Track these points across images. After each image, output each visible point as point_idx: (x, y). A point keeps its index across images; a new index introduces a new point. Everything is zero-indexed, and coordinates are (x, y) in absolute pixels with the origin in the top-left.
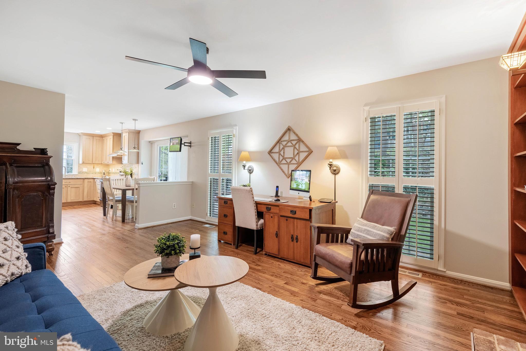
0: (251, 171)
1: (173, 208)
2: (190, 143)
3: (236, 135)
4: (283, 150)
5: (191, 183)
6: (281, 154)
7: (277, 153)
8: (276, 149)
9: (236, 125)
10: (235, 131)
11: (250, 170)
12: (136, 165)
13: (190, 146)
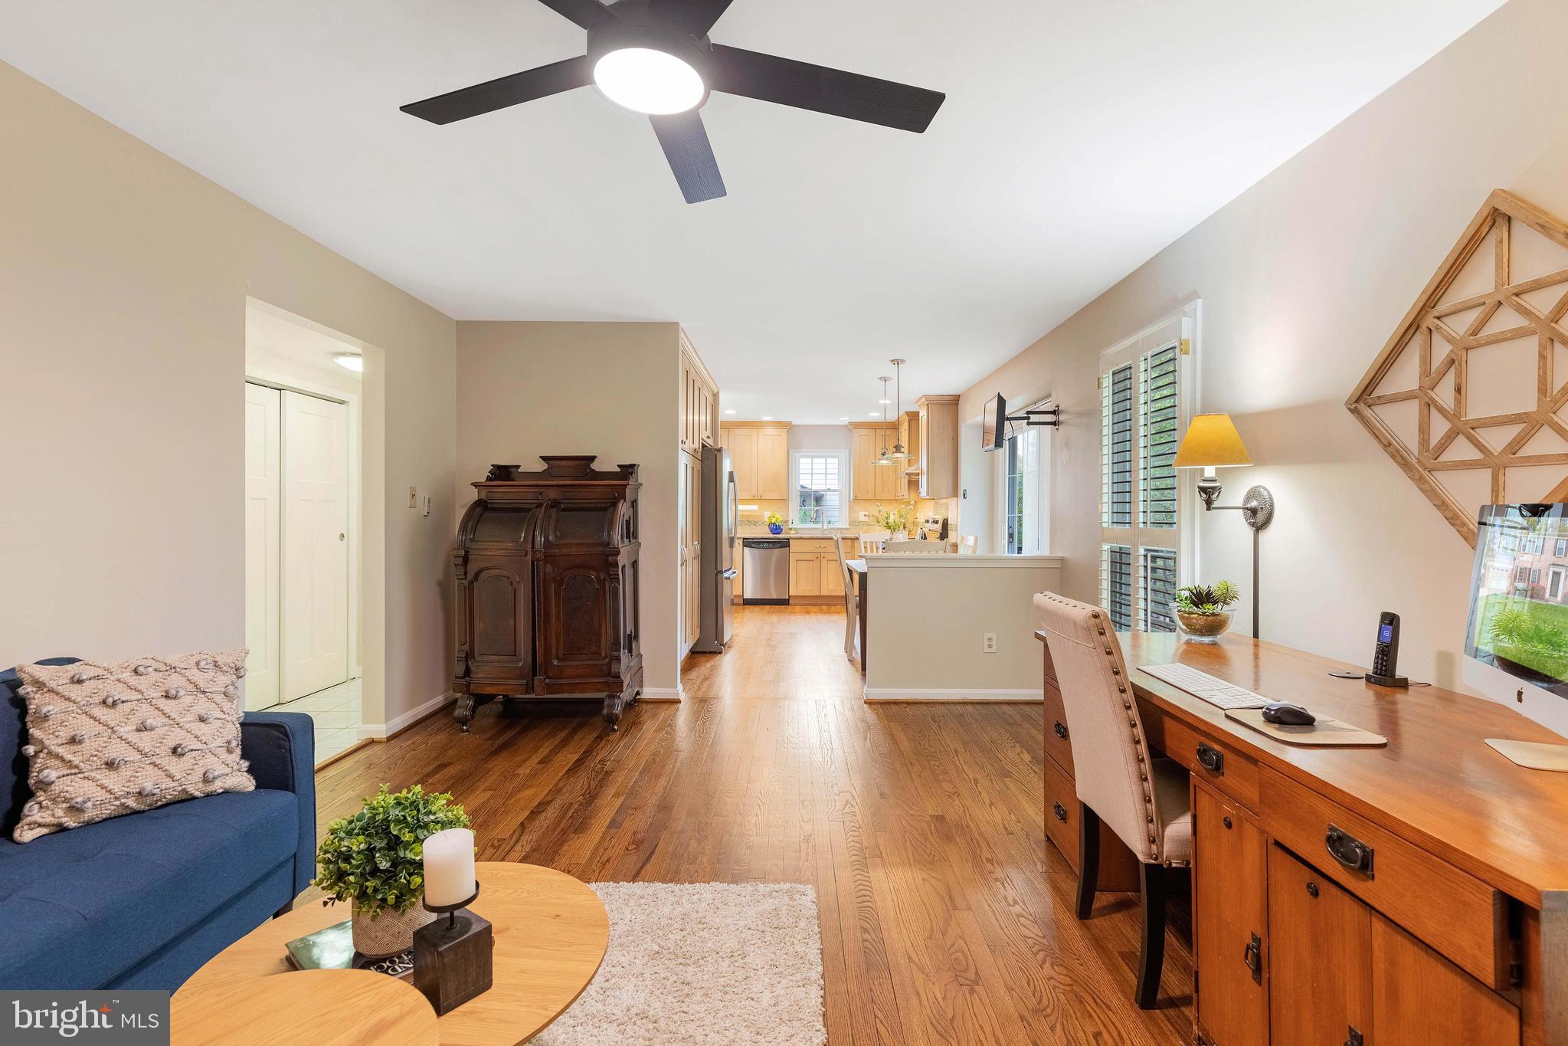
0: (1261, 517)
1: (987, 649)
2: (1054, 412)
3: (1195, 340)
4: (1451, 374)
5: (1058, 565)
6: (1434, 402)
7: (1408, 396)
8: (1406, 376)
9: (1193, 296)
10: (1190, 326)
11: (1254, 512)
12: (952, 502)
13: (1054, 424)
